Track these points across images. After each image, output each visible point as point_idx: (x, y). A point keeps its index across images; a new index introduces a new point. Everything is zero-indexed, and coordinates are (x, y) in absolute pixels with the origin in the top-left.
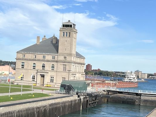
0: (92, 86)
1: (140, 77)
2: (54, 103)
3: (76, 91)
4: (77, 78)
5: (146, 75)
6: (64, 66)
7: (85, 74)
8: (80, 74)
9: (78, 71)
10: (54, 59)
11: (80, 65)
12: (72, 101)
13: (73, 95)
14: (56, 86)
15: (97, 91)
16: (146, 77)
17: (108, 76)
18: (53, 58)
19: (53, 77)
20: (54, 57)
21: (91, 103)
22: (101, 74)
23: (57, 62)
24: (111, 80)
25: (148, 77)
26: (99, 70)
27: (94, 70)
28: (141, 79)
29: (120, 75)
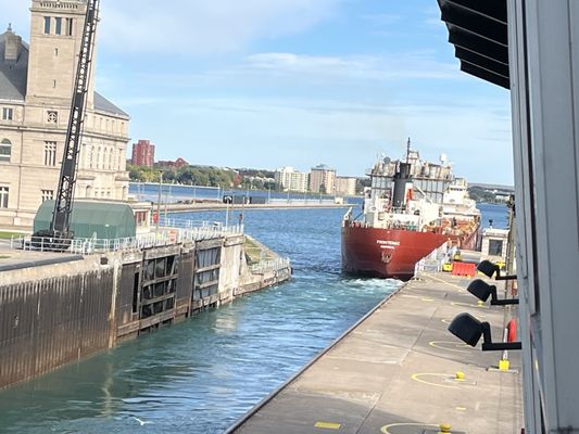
0: (156, 221)
1: (328, 191)
2: (12, 286)
3: (95, 239)
4: (100, 191)
5: (352, 182)
6: (49, 145)
7: (127, 176)
8: (111, 177)
9: (101, 167)
10: (10, 118)
11: (110, 145)
12: (78, 279)
13: (84, 256)
14: (17, 222)
15: (172, 240)
16: (351, 192)
17: (213, 185)
18: (5, 117)
19: (7, 189)
20: (11, 110)
21: (152, 285)
22: (190, 178)
23: (20, 130)
24: (225, 202)
25: (358, 190)
26: (180, 162)
27: (161, 163)
28: (333, 198)
29: (256, 184)
